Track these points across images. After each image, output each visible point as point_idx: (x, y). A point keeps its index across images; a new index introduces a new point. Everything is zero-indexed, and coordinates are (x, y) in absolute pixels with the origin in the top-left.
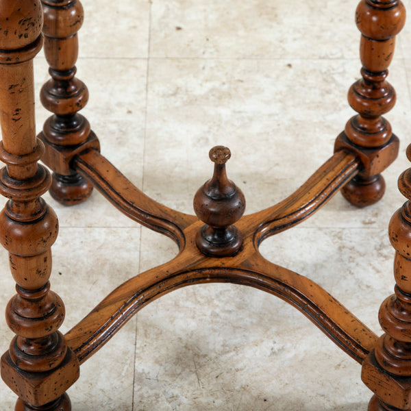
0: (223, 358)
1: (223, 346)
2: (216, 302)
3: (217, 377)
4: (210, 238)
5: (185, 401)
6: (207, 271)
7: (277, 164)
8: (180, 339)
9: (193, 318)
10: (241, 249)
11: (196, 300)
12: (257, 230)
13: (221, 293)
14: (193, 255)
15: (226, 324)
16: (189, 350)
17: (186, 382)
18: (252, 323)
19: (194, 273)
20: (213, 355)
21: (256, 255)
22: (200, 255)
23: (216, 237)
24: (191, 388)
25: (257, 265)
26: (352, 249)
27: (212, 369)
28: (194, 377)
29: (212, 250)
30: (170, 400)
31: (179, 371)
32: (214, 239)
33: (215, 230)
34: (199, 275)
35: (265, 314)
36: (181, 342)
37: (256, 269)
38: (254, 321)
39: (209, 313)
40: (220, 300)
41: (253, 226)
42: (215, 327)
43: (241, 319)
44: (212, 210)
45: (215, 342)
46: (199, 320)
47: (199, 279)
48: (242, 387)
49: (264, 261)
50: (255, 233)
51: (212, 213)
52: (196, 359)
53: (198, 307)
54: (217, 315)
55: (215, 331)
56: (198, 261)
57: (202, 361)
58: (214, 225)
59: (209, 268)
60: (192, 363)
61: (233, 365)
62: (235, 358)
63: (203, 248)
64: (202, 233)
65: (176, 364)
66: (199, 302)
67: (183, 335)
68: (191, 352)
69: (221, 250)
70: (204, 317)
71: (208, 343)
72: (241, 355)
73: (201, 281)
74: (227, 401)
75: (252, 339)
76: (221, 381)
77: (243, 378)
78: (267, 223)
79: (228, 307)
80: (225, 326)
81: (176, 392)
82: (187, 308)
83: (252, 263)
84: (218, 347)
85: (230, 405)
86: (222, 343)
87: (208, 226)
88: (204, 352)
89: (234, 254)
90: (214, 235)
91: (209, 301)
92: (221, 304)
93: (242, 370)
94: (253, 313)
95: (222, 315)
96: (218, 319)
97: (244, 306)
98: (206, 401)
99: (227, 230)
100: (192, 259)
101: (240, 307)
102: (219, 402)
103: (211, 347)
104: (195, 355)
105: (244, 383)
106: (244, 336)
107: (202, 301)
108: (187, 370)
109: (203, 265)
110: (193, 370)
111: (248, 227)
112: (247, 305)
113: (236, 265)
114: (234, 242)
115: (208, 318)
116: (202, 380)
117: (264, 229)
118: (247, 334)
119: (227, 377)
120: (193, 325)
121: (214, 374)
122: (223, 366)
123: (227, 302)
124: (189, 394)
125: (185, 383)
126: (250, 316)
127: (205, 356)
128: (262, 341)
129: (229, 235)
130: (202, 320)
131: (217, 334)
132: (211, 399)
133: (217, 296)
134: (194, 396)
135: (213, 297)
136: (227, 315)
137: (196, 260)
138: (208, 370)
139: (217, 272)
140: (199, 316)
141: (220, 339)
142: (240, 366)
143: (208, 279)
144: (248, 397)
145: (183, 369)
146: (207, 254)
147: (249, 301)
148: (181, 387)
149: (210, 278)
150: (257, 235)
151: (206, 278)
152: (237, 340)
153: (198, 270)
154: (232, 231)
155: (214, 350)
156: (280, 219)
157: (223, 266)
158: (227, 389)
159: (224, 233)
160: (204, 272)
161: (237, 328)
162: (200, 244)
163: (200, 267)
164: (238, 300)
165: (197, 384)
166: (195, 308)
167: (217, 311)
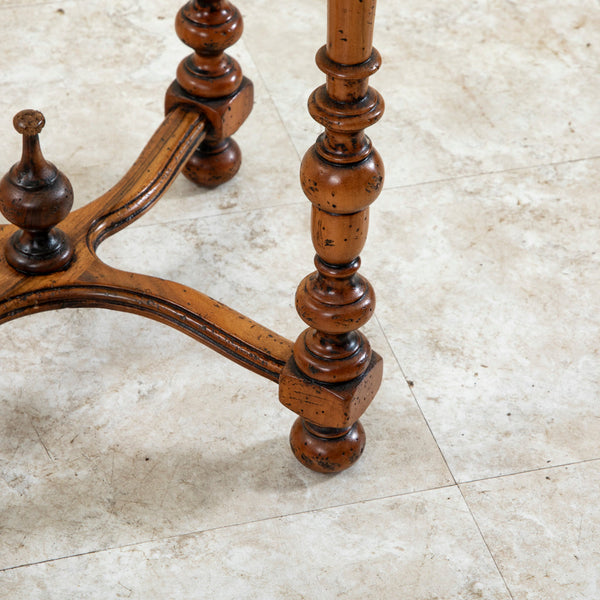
0: (74, 415)
1: (69, 400)
2: (44, 344)
3: (72, 442)
4: (28, 247)
5: (35, 481)
6: (34, 296)
7: (81, 148)
8: (6, 401)
9: (17, 370)
10: (73, 258)
11: (14, 346)
12: (90, 229)
13: (47, 331)
14: (7, 278)
15: (66, 371)
16: (22, 413)
17: (30, 456)
18: (102, 363)
19: (15, 301)
20: (59, 414)
21: (97, 263)
22: (17, 275)
23: (36, 246)
24: (40, 462)
25: (102, 276)
26: (214, 244)
27: (62, 432)
28: (38, 447)
29: (34, 266)
30: (13, 483)
31: (16, 444)
32: (33, 250)
33: (32, 235)
34: (22, 303)
35: (117, 349)
36: (9, 405)
37: (102, 281)
38: (105, 360)
39: (38, 360)
40: (48, 342)
41: (82, 226)
42: (52, 377)
43: (86, 360)
44: (28, 205)
45: (57, 397)
46: (26, 372)
47: (24, 308)
48: (110, 448)
49: (111, 270)
50: (88, 235)
51: (29, 210)
52: (35, 423)
53: (20, 355)
54: (50, 362)
55: (52, 382)
56: (17, 284)
57: (45, 425)
58: (31, 227)
59: (35, 292)
60: (32, 431)
61: (91, 422)
62: (91, 412)
63: (20, 264)
64: (15, 244)
65: (8, 435)
66: (19, 348)
67: (8, 396)
68: (26, 415)
69: (48, 263)
70: (32, 367)
71: (47, 400)
72: (97, 408)
73: (26, 311)
74: (95, 470)
75: (107, 383)
76: (79, 446)
77: (109, 437)
78: (102, 218)
79: (62, 349)
80: (65, 374)
81: (19, 471)
82: (5, 358)
83: (95, 274)
84: (64, 403)
85: (100, 474)
86: (67, 397)
87: (22, 231)
88: (44, 413)
89: (65, 267)
90: (32, 243)
91: (34, 345)
92: (51, 346)
93: (104, 426)
94: (101, 350)
95: (57, 360)
96: (53, 366)
97: (85, 343)
98: (65, 475)
99: (49, 234)
100: (8, 282)
101: (81, 345)
102: (83, 473)
103: (53, 404)
104: (33, 418)
105: (111, 442)
106: (96, 382)
107: (23, 346)
108: (27, 440)
109: (26, 288)
110: (36, 438)
111: (75, 228)
112: (88, 341)
113: (72, 281)
114: (63, 250)
115: (38, 367)
116: (53, 450)
117: (101, 226)
118: (98, 379)
119: (87, 439)
120: (19, 380)
121: (68, 438)
122: (77, 425)
123: (59, 342)
124: (38, 471)
125: (29, 458)
126: (97, 355)
127: (48, 417)
128: (123, 384)
129: (53, 241)
130: (30, 371)
131: (57, 386)
132: (72, 471)
133: (43, 337)
134: (46, 472)
135: (38, 339)
136: (64, 359)
137: (13, 284)
138: (57, 435)
139: (47, 294)
140: (24, 366)
141: (64, 391)
142: (100, 421)
143: (36, 308)
144: (122, 459)
145: (21, 440)
146: (26, 273)
147: (90, 336)
148: (25, 464)
149: (39, 305)
150: (91, 237)
151: (33, 306)
152: (87, 389)
153: (20, 295)
154: (58, 235)
155: (58, 408)
156: (118, 210)
157: (55, 285)
158: (90, 455)
159: (47, 240)
160: (28, 298)
161: (83, 373)
162: (15, 261)
163: (21, 291)
164: (74, 336)
165: (46, 456)
166: (15, 357)
167: (49, 355)
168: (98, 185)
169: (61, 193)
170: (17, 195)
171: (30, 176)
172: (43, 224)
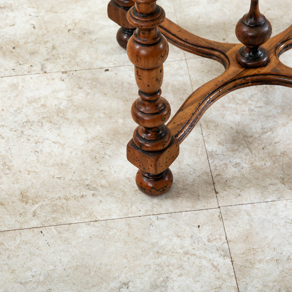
0: (265, 136)
1: (262, 129)
2: (250, 102)
3: (263, 149)
4: (247, 54)
5: (246, 166)
6: (249, 78)
7: (269, 9)
8: (232, 128)
9: (237, 113)
10: (268, 61)
11: (236, 102)
12: (277, 47)
13: (252, 96)
14: (237, 69)
15: (260, 115)
16: (240, 134)
17: (243, 154)
18: (278, 112)
19: (240, 80)
20: (257, 135)
21: (280, 64)
22: (242, 68)
23: (251, 54)
24: (248, 157)
25: (282, 70)
27: (259, 144)
28: (247, 150)
29: (249, 64)
30: (235, 166)
31: (236, 148)
32: (250, 56)
33: (250, 49)
34: (243, 81)
35: (285, 106)
36: (233, 130)
37: (282, 73)
38: (279, 111)
39: (247, 109)
40: (252, 101)
41: (273, 45)
42: (254, 118)
43: (270, 111)
44: (250, 34)
45: (256, 127)
46: (241, 114)
47: (244, 84)
48: (281, 153)
49: (287, 67)
50: (275, 50)
51: (251, 37)
52: (246, 139)
53: (238, 106)
54: (252, 110)
55: (254, 120)
56: (242, 72)
57: (250, 140)
58: (251, 45)
59: (250, 76)
60: (244, 142)
61: (272, 140)
62: (272, 135)
63: (243, 63)
64: (241, 52)
65: (233, 143)
66: (238, 103)
67: (233, 125)
68: (241, 134)
69: (257, 62)
70: (244, 112)
71: (251, 128)
72: (275, 133)
73: (245, 85)
74: (274, 163)
75: (280, 122)
76: (267, 151)
77: (281, 148)
78: (283, 43)
79: (258, 105)
80: (260, 117)
81: (238, 161)
82: (231, 107)
83: (279, 69)
84: (259, 130)
85: (277, 165)
86: (260, 128)
87: (245, 47)
88: (250, 134)
89: (265, 65)
90: (250, 53)
91: (245, 102)
92: (253, 103)
93: (278, 142)
94: (278, 106)
95: (256, 109)
96: (254, 113)
97: (269, 103)
98: (260, 164)
99: (258, 49)
100: (237, 71)
101: (267, 103)
102: (269, 164)
103: (254, 130)
104: (245, 136)
105: (282, 150)
106: (275, 121)
107: (240, 102)
108: (242, 146)
109: (246, 74)
110: (246, 146)
111: (270, 46)
112: (271, 102)
113: (268, 72)
114: (264, 57)
115: (247, 113)
116: (254, 152)
117: (282, 46)
118: (276, 120)
119: (270, 148)
120: (238, 118)
121: (261, 147)
122: (265, 141)
123: (257, 102)
124: (247, 161)
125: (243, 155)
126: (275, 108)
127: (251, 136)
128: (288, 123)
129: (260, 53)
130: (243, 114)
131: (256, 122)
132: (263, 163)
133: (250, 98)
134: (251, 162)
135: (247, 99)
136: (259, 109)
137: (240, 72)
138: (256, 145)
139: (256, 77)
140: (241, 112)
141: (259, 125)
142: (277, 140)
143: (250, 84)
144: (287, 159)
145: (239, 146)
146: (245, 67)
147: (272, 99)
148: (241, 157)
149: (251, 82)
150: (277, 51)
151: (249, 83)
152: (270, 124)
153: (243, 77)
154: (262, 50)
155: (256, 132)
156: (290, 39)
157: (260, 73)
158: (272, 156)
159: (257, 51)
160: (247, 79)
161: (268, 116)
162: (241, 61)
163: (243, 76)
164: (264, 99)
165: (250, 154)
166: (236, 107)
167: (252, 107)
168: (277, 27)
169: (266, 29)
170: (245, 29)
171: (253, 20)
172: (257, 43)
